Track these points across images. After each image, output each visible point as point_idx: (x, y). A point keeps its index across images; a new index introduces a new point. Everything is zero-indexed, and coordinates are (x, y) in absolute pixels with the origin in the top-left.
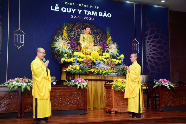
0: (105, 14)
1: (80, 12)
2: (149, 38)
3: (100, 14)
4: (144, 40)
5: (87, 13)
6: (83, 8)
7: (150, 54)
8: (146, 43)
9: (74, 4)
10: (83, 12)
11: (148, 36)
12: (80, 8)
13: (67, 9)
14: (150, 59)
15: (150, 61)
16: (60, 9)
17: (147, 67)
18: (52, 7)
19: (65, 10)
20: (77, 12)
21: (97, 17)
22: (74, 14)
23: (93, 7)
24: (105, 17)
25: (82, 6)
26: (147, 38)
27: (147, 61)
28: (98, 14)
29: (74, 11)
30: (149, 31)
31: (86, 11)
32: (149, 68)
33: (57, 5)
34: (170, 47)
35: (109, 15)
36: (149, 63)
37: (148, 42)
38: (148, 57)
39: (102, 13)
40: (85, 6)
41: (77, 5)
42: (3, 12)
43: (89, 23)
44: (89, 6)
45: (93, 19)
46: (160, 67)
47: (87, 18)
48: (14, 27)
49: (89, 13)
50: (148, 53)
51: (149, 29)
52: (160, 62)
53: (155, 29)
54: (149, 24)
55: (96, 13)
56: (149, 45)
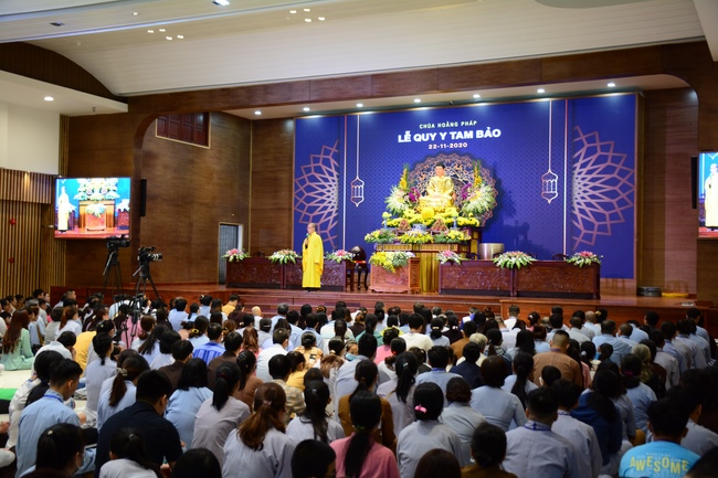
0: (488, 132)
1: (443, 136)
2: (583, 166)
3: (480, 134)
4: (571, 170)
5: (456, 135)
6: (448, 130)
7: (583, 198)
8: (576, 176)
9: (433, 126)
10: (448, 136)
11: (581, 161)
12: (443, 130)
13: (423, 135)
14: (584, 207)
15: (582, 211)
16: (412, 138)
17: (576, 224)
18: (400, 136)
19: (419, 138)
20: (438, 137)
21: (473, 142)
22: (432, 143)
23: (467, 124)
24: (488, 137)
25: (448, 125)
26: (578, 165)
27: (577, 212)
28: (475, 134)
29: (433, 136)
30: (583, 151)
31: (453, 134)
32: (580, 226)
33: (408, 133)
34: (636, 179)
36: (579, 216)
37: (580, 173)
38: (579, 204)
40: (452, 124)
41: (439, 125)
42: (338, 157)
43: (458, 152)
44: (459, 124)
45: (465, 145)
46: (608, 222)
47: (456, 145)
48: (351, 176)
49: (460, 135)
50: (578, 197)
51: (583, 146)
52: (607, 213)
53: (598, 144)
54: (583, 137)
55: (471, 132)
56: (583, 179)
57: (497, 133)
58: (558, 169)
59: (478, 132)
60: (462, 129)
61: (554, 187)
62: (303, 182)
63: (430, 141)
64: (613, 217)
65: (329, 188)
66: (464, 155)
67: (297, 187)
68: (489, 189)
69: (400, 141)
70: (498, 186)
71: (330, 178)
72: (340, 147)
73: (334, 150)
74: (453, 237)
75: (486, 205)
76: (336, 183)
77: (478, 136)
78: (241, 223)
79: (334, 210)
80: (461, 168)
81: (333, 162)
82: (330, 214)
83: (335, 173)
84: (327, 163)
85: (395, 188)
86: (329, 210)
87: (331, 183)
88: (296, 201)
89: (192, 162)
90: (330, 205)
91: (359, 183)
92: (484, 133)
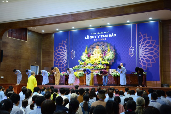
0: (112, 35)
1: (99, 36)
3: (110, 36)
4: (138, 46)
5: (102, 36)
6: (100, 35)
8: (140, 48)
9: (96, 33)
13: (93, 36)
15: (142, 59)
16: (89, 37)
17: (140, 63)
18: (85, 37)
19: (91, 37)
20: (97, 37)
21: (108, 38)
22: (95, 39)
23: (106, 32)
24: (112, 36)
25: (100, 33)
26: (141, 44)
27: (140, 59)
28: (108, 36)
29: (95, 37)
30: (142, 40)
32: (142, 64)
33: (88, 36)
34: (159, 48)
35: (115, 35)
36: (141, 61)
38: (141, 57)
39: (110, 35)
40: (101, 33)
42: (67, 44)
43: (103, 41)
44: (103, 33)
45: (105, 39)
46: (151, 63)
47: (102, 39)
48: (71, 50)
49: (104, 36)
50: (141, 54)
51: (142, 38)
52: (150, 60)
53: (147, 38)
54: (142, 36)
55: (107, 35)
56: (142, 49)
58: (134, 46)
59: (109, 35)
60: (104, 34)
61: (133, 51)
62: (56, 52)
63: (95, 38)
64: (152, 61)
65: (64, 54)
66: (105, 42)
67: (55, 54)
69: (86, 38)
70: (115, 52)
71: (65, 51)
72: (68, 41)
73: (66, 42)
74: (100, 67)
75: (111, 57)
76: (66, 52)
77: (109, 36)
78: (38, 65)
79: (66, 60)
80: (104, 46)
81: (65, 45)
82: (65, 62)
83: (66, 49)
84: (64, 46)
85: (84, 53)
86: (64, 60)
87: (65, 52)
88: (54, 58)
89: (21, 46)
90: (65, 59)
91: (73, 52)
92: (111, 35)
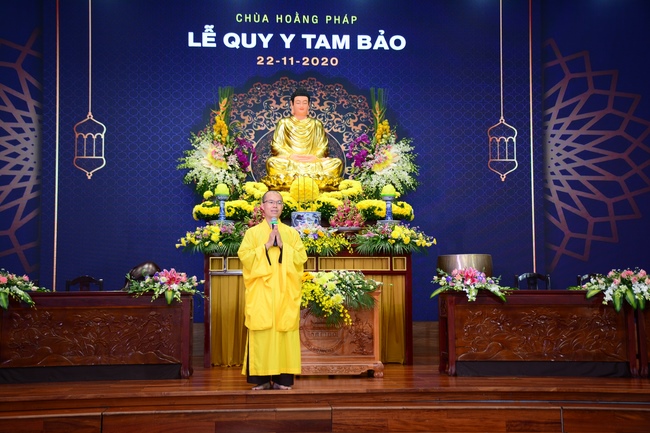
0: (381, 38)
1: (287, 41)
2: (563, 113)
3: (364, 42)
4: (542, 120)
5: (314, 42)
6: (299, 29)
7: (564, 172)
8: (550, 131)
9: (265, 18)
10: (299, 43)
11: (560, 105)
13: (244, 36)
14: (567, 189)
15: (563, 196)
16: (219, 40)
17: (553, 219)
18: (191, 35)
19: (235, 41)
20: (276, 43)
21: (351, 55)
22: (265, 53)
23: (337, 19)
24: (381, 49)
25: (297, 19)
26: (554, 111)
27: (554, 198)
28: (354, 42)
29: (266, 41)
30: (562, 86)
31: (309, 38)
32: (562, 224)
33: (209, 28)
35: (398, 43)
36: (559, 205)
37: (557, 127)
38: (557, 183)
39: (369, 38)
40: (306, 19)
41: (279, 19)
42: (38, 68)
43: (320, 74)
44: (322, 19)
45: (335, 62)
46: (612, 218)
47: (315, 61)
48: (74, 111)
49: (322, 42)
50: (556, 170)
51: (562, 76)
52: (609, 202)
53: (589, 75)
54: (561, 60)
55: (346, 38)
56: (564, 137)
57: (399, 43)
58: (518, 118)
60: (329, 30)
61: (511, 150)
63: (259, 50)
64: (620, 208)
65: (14, 136)
66: (332, 81)
68: (408, 148)
69: (191, 43)
71: (18, 113)
72: (42, 47)
73: (27, 50)
76: (35, 125)
77: (360, 47)
79: (29, 185)
80: (326, 107)
81: (25, 77)
82: (18, 193)
83: (32, 103)
85: (201, 139)
87: (21, 124)
90: (19, 174)
91: (92, 127)
92: (373, 42)
